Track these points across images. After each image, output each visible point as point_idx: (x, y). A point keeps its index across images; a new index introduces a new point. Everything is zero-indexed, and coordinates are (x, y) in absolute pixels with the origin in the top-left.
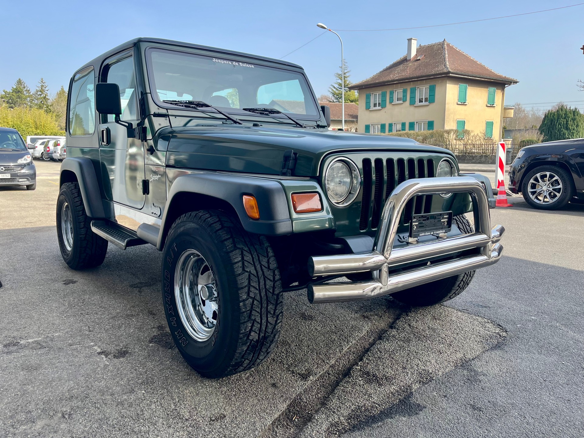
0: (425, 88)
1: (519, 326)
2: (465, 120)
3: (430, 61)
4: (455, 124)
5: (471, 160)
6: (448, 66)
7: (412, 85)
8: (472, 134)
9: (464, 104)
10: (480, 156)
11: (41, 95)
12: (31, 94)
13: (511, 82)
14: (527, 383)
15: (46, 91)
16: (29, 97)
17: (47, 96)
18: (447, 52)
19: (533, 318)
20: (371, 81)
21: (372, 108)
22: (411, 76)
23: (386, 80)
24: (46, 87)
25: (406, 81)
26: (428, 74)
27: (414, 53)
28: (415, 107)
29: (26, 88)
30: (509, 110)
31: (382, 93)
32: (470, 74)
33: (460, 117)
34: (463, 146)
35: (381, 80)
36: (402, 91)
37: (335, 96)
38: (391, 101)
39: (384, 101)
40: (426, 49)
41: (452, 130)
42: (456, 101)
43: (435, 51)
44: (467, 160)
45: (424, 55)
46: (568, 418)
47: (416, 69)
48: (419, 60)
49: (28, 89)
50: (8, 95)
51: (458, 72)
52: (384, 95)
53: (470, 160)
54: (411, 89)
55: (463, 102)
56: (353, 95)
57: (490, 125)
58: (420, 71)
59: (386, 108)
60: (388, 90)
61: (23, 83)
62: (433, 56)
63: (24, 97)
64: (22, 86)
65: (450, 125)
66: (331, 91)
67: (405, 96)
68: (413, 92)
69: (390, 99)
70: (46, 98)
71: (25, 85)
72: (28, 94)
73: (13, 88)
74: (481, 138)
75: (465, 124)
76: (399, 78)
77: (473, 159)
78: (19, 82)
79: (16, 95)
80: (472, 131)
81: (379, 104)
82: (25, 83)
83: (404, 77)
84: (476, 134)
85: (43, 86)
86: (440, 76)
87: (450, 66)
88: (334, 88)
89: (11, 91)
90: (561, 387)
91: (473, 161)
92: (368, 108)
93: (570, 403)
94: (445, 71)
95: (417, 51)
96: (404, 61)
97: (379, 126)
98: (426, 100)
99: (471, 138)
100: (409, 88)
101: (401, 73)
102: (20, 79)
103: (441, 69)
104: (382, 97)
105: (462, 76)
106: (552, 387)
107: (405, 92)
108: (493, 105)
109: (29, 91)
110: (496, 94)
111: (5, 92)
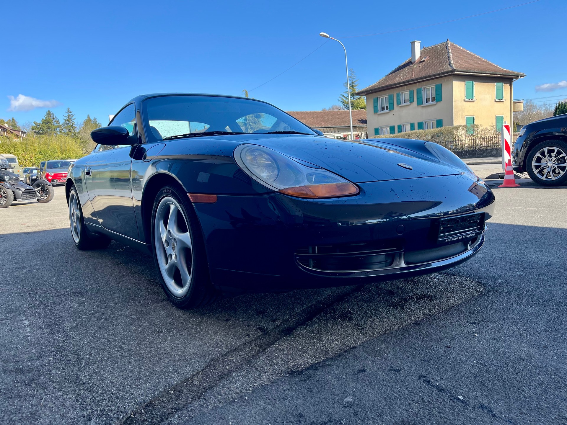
0: (432, 88)
1: (500, 281)
2: (474, 116)
3: (434, 61)
4: (464, 121)
5: (482, 154)
6: (453, 65)
7: (418, 86)
8: (481, 128)
9: (471, 100)
10: (491, 150)
11: (68, 124)
12: (60, 124)
13: (518, 76)
14: (496, 332)
15: (73, 120)
16: (58, 127)
17: (74, 124)
18: (451, 52)
19: (519, 273)
20: (377, 86)
21: (380, 112)
22: (417, 77)
23: (392, 83)
24: (73, 116)
25: (412, 82)
26: (433, 73)
27: (418, 55)
28: (423, 107)
29: (55, 119)
30: (518, 103)
31: (389, 96)
32: (476, 71)
33: (469, 113)
34: (472, 140)
35: (387, 84)
36: (408, 92)
37: (346, 105)
38: (399, 103)
39: (391, 104)
40: (430, 50)
41: (461, 126)
42: (464, 98)
43: (439, 51)
44: (478, 154)
45: (428, 56)
46: (539, 364)
47: (421, 70)
48: (424, 61)
49: (57, 120)
50: (38, 127)
51: (464, 70)
52: (391, 98)
53: (480, 154)
54: (418, 90)
55: (470, 99)
56: (362, 102)
57: (500, 119)
58: (425, 72)
59: (394, 110)
60: (395, 92)
61: (52, 114)
62: (438, 56)
63: (54, 127)
64: (52, 118)
65: (459, 121)
66: (341, 100)
67: (411, 97)
68: (420, 92)
69: (397, 102)
70: (73, 127)
71: (54, 116)
72: (57, 125)
73: (43, 119)
74: (490, 131)
75: (475, 121)
76: (405, 80)
77: (484, 153)
78: (49, 114)
79: (46, 126)
80: (481, 125)
81: (387, 107)
82: (54, 115)
83: (410, 79)
84: (485, 128)
85: (70, 115)
86: (445, 75)
87: (454, 64)
88: (344, 97)
89: (41, 123)
90: (538, 334)
91: (484, 154)
92: (376, 111)
93: (545, 349)
94: (450, 69)
95: (421, 54)
96: (410, 63)
97: (389, 129)
98: (433, 100)
99: (481, 132)
100: (415, 88)
101: (407, 76)
102: (49, 111)
103: (446, 68)
104: (389, 100)
105: (468, 73)
106: (527, 335)
107: (411, 93)
108: (501, 100)
109: (58, 121)
110: (503, 89)
111: (36, 124)
